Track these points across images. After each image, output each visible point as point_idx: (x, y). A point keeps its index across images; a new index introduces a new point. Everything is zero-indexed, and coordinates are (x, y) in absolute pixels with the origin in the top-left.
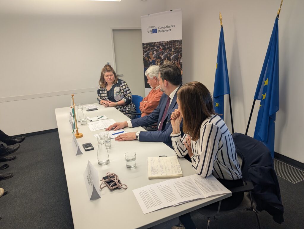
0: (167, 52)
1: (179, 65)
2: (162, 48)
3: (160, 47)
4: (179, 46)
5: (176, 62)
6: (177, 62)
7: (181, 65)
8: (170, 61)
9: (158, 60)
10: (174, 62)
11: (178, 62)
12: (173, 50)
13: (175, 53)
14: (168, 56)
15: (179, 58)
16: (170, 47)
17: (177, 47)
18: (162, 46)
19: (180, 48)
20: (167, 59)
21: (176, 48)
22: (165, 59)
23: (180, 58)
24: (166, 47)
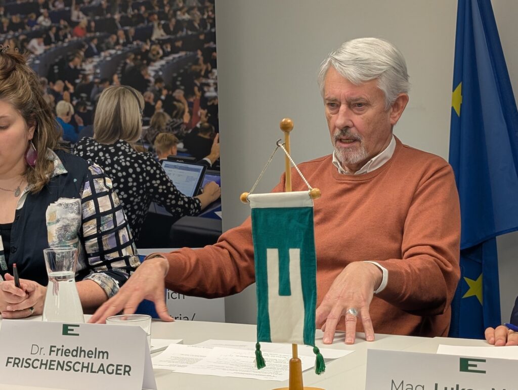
0: (117, 43)
1: (202, 112)
2: (84, 21)
3: (76, 14)
4: (198, 14)
5: (179, 94)
6: (186, 96)
7: (213, 111)
8: (143, 91)
9: (58, 86)
10: (167, 96)
11: (194, 94)
12: (158, 34)
13: (175, 50)
14: (130, 63)
15: (198, 75)
16: (140, 18)
17: (187, 17)
18: (85, 12)
19: (203, 23)
20: (123, 82)
21: (179, 25)
22: (107, 80)
23: (206, 76)
24: (113, 20)
